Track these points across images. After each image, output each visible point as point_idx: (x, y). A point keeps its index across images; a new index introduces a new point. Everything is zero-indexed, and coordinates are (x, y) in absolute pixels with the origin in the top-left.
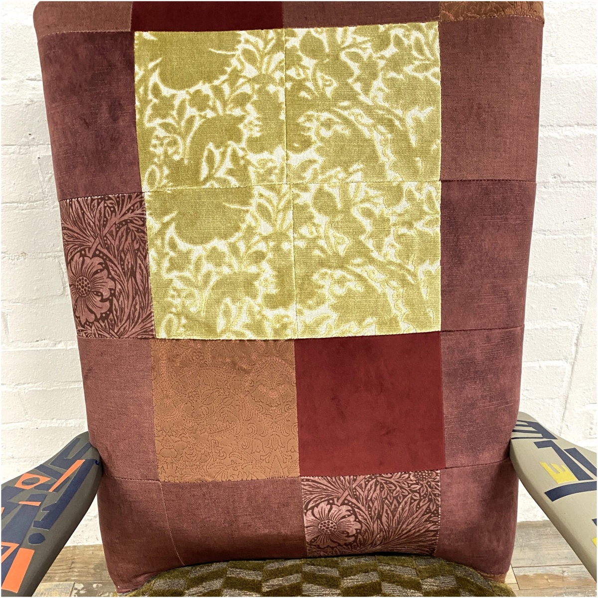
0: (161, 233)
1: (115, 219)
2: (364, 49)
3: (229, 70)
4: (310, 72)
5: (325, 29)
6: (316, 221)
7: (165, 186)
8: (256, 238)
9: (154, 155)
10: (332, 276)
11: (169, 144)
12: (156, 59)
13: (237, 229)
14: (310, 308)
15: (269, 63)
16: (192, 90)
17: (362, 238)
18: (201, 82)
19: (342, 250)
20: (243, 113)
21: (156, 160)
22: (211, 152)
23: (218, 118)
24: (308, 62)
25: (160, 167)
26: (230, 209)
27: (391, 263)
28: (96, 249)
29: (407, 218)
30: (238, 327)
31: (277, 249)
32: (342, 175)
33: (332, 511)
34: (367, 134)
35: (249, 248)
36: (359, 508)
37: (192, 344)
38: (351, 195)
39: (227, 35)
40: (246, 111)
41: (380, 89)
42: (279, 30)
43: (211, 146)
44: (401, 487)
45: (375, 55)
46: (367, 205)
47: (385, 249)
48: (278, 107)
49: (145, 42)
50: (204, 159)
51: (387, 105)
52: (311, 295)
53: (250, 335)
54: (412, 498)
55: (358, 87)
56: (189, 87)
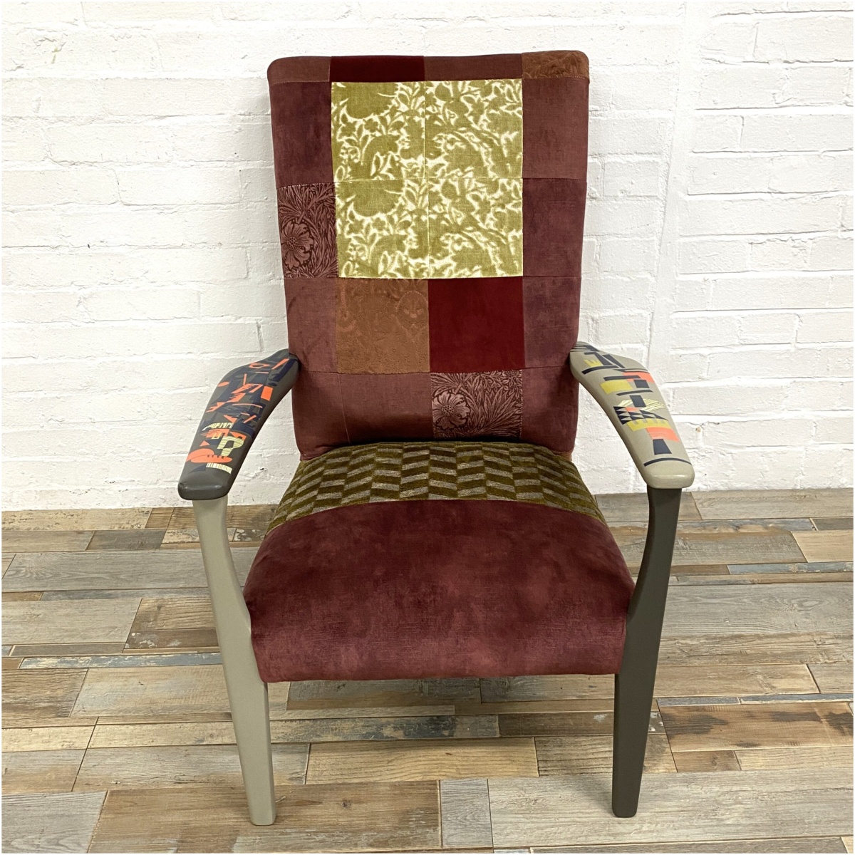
0: (345, 209)
1: (315, 200)
2: (476, 95)
3: (390, 107)
4: (441, 109)
5: (451, 82)
6: (443, 202)
7: (348, 179)
8: (405, 212)
9: (342, 159)
10: (453, 238)
11: (352, 153)
12: (345, 99)
13: (393, 206)
14: (439, 258)
15: (415, 103)
16: (367, 119)
17: (473, 214)
18: (372, 114)
19: (459, 221)
20: (398, 134)
21: (343, 162)
22: (378, 158)
23: (383, 137)
24: (440, 102)
25: (346, 167)
26: (389, 193)
27: (491, 230)
28: (303, 219)
29: (501, 201)
30: (391, 271)
31: (418, 220)
32: (460, 174)
33: (451, 398)
34: (476, 148)
35: (400, 219)
36: (468, 396)
37: (362, 281)
38: (466, 186)
39: (389, 85)
40: (400, 133)
41: (485, 120)
42: (422, 82)
43: (378, 154)
44: (496, 382)
45: (482, 99)
46: (476, 193)
47: (487, 221)
48: (421, 130)
49: (338, 88)
50: (373, 162)
51: (489, 130)
52: (439, 250)
53: (399, 276)
54: (503, 389)
55: (471, 119)
56: (365, 117)
